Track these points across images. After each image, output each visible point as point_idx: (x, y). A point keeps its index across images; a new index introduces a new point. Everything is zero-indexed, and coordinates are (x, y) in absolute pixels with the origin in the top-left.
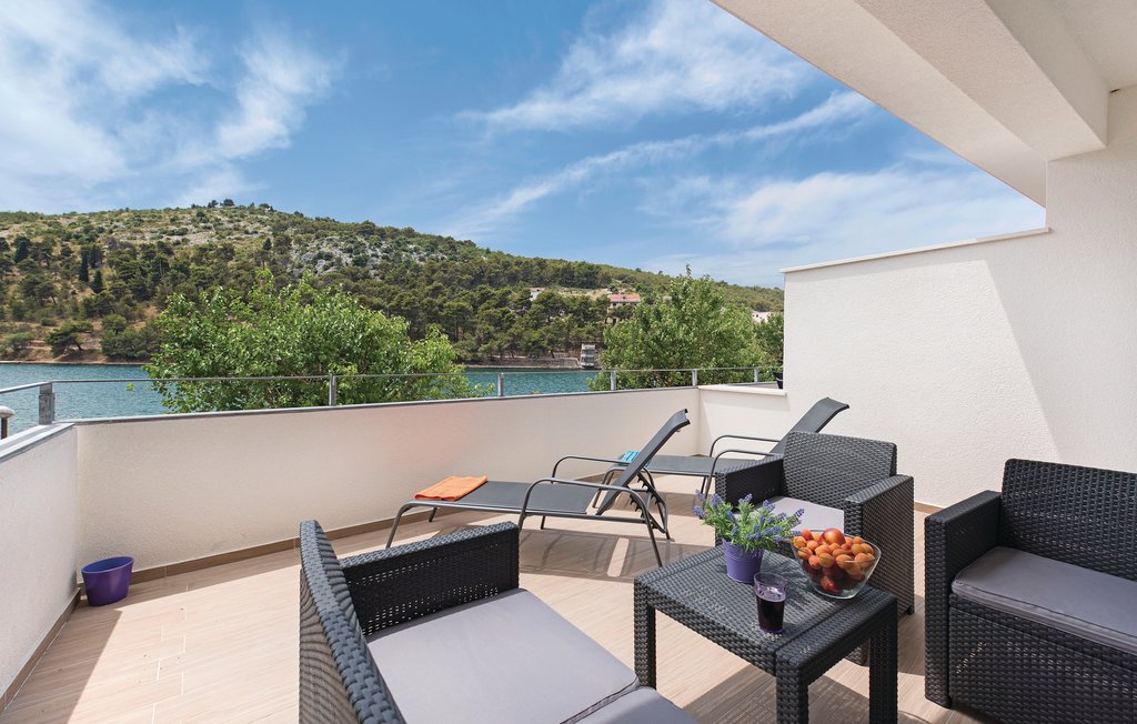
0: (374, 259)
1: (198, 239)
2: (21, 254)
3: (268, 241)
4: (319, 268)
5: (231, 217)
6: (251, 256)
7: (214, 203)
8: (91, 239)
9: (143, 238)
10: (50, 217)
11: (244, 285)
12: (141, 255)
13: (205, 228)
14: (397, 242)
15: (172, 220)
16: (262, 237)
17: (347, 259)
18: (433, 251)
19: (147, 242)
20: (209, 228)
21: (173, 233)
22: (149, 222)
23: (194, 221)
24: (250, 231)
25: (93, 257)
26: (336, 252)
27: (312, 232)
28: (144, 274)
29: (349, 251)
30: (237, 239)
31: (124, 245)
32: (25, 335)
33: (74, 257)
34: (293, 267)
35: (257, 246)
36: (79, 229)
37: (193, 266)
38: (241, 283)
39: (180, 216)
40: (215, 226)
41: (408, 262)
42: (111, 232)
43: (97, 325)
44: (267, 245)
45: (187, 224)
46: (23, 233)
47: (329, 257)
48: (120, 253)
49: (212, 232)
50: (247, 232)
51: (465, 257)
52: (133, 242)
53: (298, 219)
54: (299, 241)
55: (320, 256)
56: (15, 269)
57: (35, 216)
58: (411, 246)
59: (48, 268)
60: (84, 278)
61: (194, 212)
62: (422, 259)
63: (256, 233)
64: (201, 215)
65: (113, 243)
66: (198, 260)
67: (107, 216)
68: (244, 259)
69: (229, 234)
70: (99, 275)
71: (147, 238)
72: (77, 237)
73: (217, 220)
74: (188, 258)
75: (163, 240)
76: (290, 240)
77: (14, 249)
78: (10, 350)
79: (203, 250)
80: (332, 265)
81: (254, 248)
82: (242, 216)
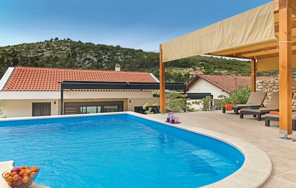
0: (105, 59)
1: (47, 54)
4: (86, 63)
5: (57, 45)
6: (64, 60)
7: (52, 39)
8: (15, 56)
14: (113, 52)
17: (95, 60)
18: (126, 55)
19: (32, 56)
21: (39, 52)
22: (32, 48)
23: (46, 47)
24: (64, 50)
26: (92, 57)
27: (84, 49)
29: (96, 57)
31: (25, 58)
33: (11, 63)
34: (77, 64)
36: (11, 52)
39: (41, 45)
40: (52, 49)
41: (117, 60)
42: (21, 53)
45: (44, 49)
47: (89, 59)
49: (51, 51)
51: (138, 57)
52: (28, 56)
53: (80, 44)
54: (79, 54)
55: (86, 59)
58: (118, 54)
61: (46, 43)
62: (122, 58)
63: (65, 50)
64: (48, 45)
65: (21, 56)
67: (19, 46)
69: (57, 51)
72: (11, 55)
74: (44, 61)
75: (36, 55)
76: (77, 53)
79: (48, 58)
80: (90, 62)
82: (61, 44)
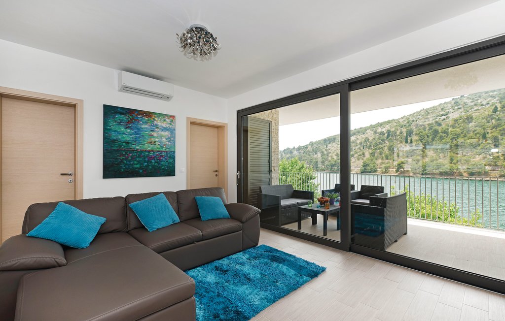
2: (388, 136)
3: (496, 107)
9: (429, 120)
10: (397, 120)
11: (478, 135)
12: (428, 128)
13: (458, 109)
15: (442, 109)
16: (492, 105)
20: (460, 108)
25: (410, 133)
28: (428, 137)
30: (476, 110)
32: (388, 165)
35: (489, 110)
37: (450, 129)
38: (476, 134)
43: (410, 160)
44: (495, 111)
46: (389, 128)
48: (419, 129)
50: (482, 105)
56: (386, 141)
57: (393, 120)
59: (395, 139)
60: (407, 142)
66: (453, 126)
68: (479, 121)
70: (411, 140)
71: (431, 120)
73: (465, 103)
77: (386, 134)
78: (384, 170)
81: (487, 113)
